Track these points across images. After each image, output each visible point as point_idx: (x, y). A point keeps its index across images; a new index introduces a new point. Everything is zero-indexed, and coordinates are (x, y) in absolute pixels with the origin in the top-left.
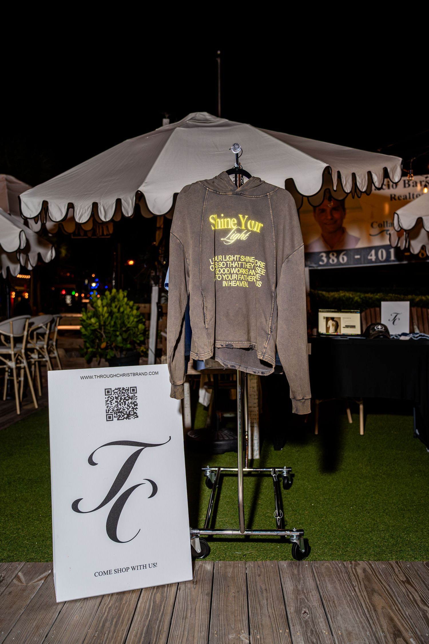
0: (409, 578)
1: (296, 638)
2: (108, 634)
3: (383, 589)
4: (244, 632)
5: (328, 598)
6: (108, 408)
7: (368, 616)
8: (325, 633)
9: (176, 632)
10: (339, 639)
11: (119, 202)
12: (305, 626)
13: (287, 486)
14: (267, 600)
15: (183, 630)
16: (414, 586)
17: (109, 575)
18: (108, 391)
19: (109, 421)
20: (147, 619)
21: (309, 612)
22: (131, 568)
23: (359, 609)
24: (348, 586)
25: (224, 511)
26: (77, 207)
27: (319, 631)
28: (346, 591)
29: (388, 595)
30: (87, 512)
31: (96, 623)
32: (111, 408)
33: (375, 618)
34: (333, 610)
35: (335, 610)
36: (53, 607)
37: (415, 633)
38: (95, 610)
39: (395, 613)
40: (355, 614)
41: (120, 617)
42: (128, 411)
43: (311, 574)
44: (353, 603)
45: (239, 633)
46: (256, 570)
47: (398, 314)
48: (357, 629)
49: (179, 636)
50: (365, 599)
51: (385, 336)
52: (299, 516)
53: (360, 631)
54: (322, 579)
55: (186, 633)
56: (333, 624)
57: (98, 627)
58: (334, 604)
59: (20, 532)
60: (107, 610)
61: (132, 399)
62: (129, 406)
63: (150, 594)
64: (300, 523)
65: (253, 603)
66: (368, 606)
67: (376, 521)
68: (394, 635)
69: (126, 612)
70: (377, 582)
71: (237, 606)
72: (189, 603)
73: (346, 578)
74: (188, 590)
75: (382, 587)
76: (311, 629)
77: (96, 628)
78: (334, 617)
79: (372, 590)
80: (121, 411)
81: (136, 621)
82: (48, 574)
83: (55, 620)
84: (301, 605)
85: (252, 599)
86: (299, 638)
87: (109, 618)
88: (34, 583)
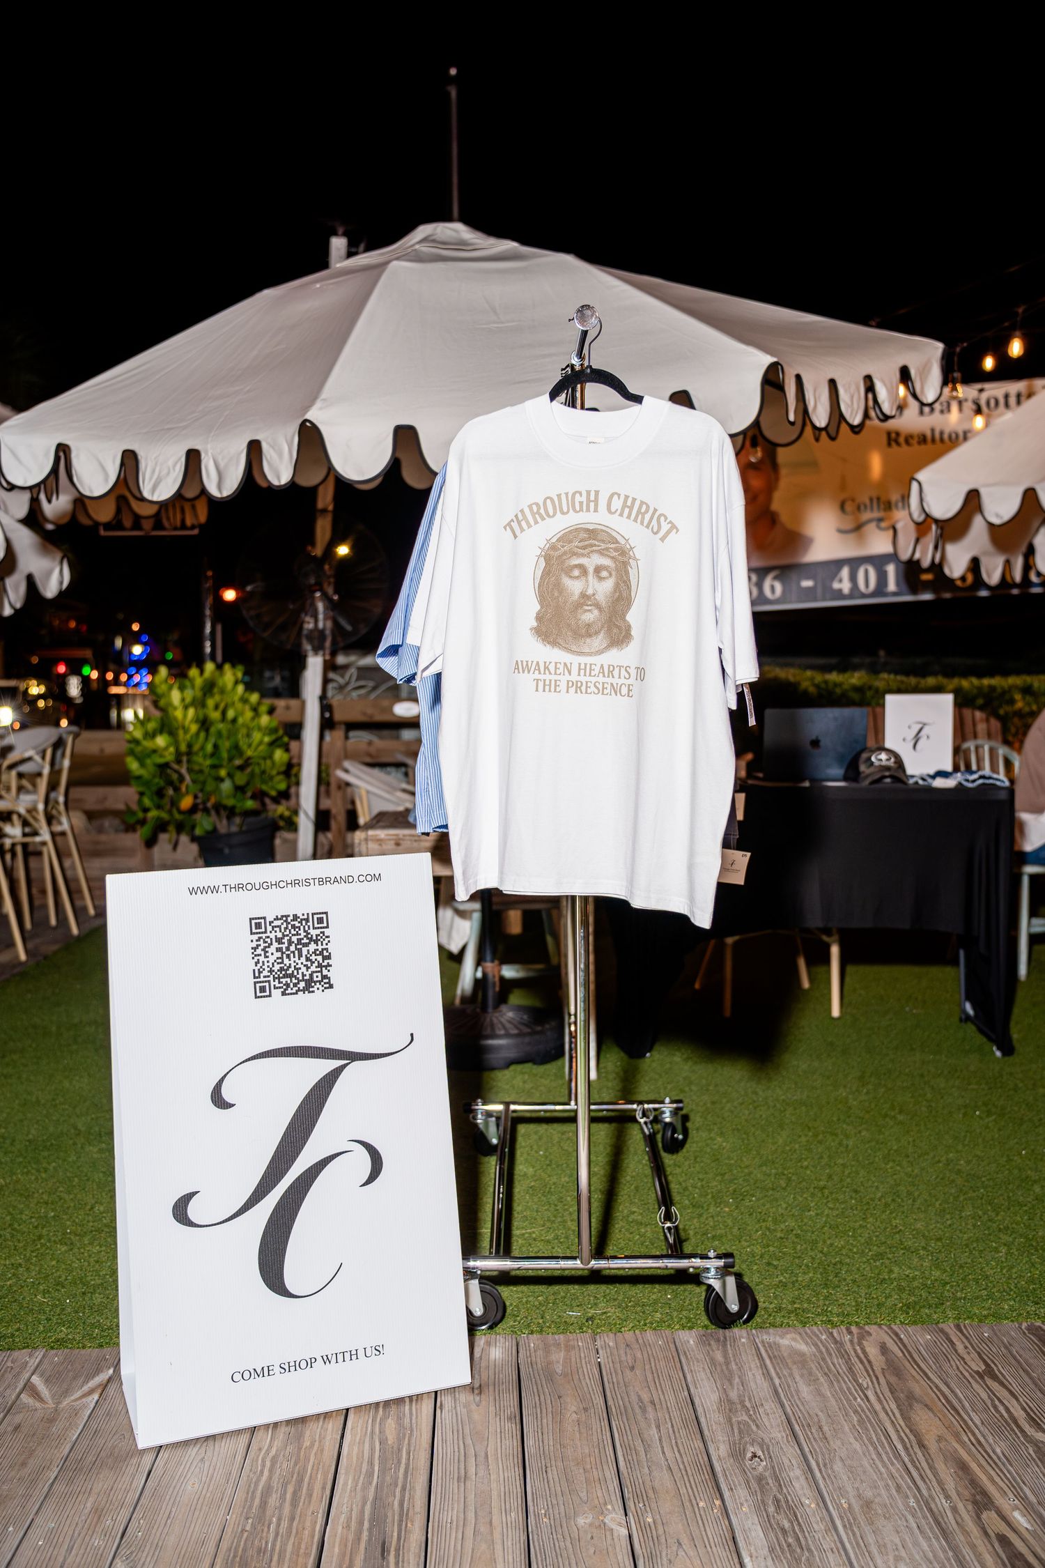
0: (993, 1365)
1: (742, 1520)
2: (278, 1525)
3: (934, 1392)
4: (614, 1509)
5: (805, 1418)
6: (259, 965)
7: (906, 1459)
8: (809, 1506)
9: (446, 1513)
10: (846, 1520)
11: (254, 448)
12: (758, 1489)
13: (675, 1147)
14: (658, 1427)
15: (462, 1510)
16: (1006, 1383)
17: (266, 1377)
18: (257, 924)
19: (261, 997)
20: (371, 1484)
21: (764, 1455)
22: (320, 1360)
23: (883, 1444)
24: (849, 1389)
25: (525, 1210)
26: (146, 460)
27: (793, 1502)
28: (848, 1400)
29: (949, 1407)
30: (210, 1226)
31: (244, 1498)
32: (265, 967)
33: (925, 1465)
34: (820, 1447)
35: (826, 1447)
36: (132, 1461)
37: (1024, 1499)
38: (237, 1466)
39: (970, 1450)
40: (874, 1457)
41: (302, 1480)
42: (307, 974)
43: (757, 1361)
44: (867, 1429)
45: (600, 1511)
46: (623, 1355)
47: (925, 724)
48: (883, 1492)
49: (455, 1523)
50: (893, 1418)
51: (896, 779)
52: (710, 1219)
53: (892, 1496)
54: (786, 1374)
55: (471, 1515)
56: (825, 1481)
57: (251, 1507)
58: (821, 1433)
59: (23, 1276)
60: (268, 1464)
61: (316, 942)
62: (311, 960)
63: (370, 1421)
64: (714, 1237)
65: (625, 1437)
66: (902, 1434)
68: (975, 1503)
69: (315, 1468)
70: (918, 1377)
71: (589, 1446)
72: (469, 1441)
73: (842, 1369)
74: (463, 1410)
75: (931, 1388)
76: (775, 1496)
77: (245, 1510)
78: (825, 1466)
79: (908, 1397)
80: (290, 972)
81: (344, 1490)
82: (107, 1377)
83: (139, 1493)
84: (741, 1438)
85: (622, 1427)
86: (747, 1519)
87: (275, 1484)
88: (74, 1401)
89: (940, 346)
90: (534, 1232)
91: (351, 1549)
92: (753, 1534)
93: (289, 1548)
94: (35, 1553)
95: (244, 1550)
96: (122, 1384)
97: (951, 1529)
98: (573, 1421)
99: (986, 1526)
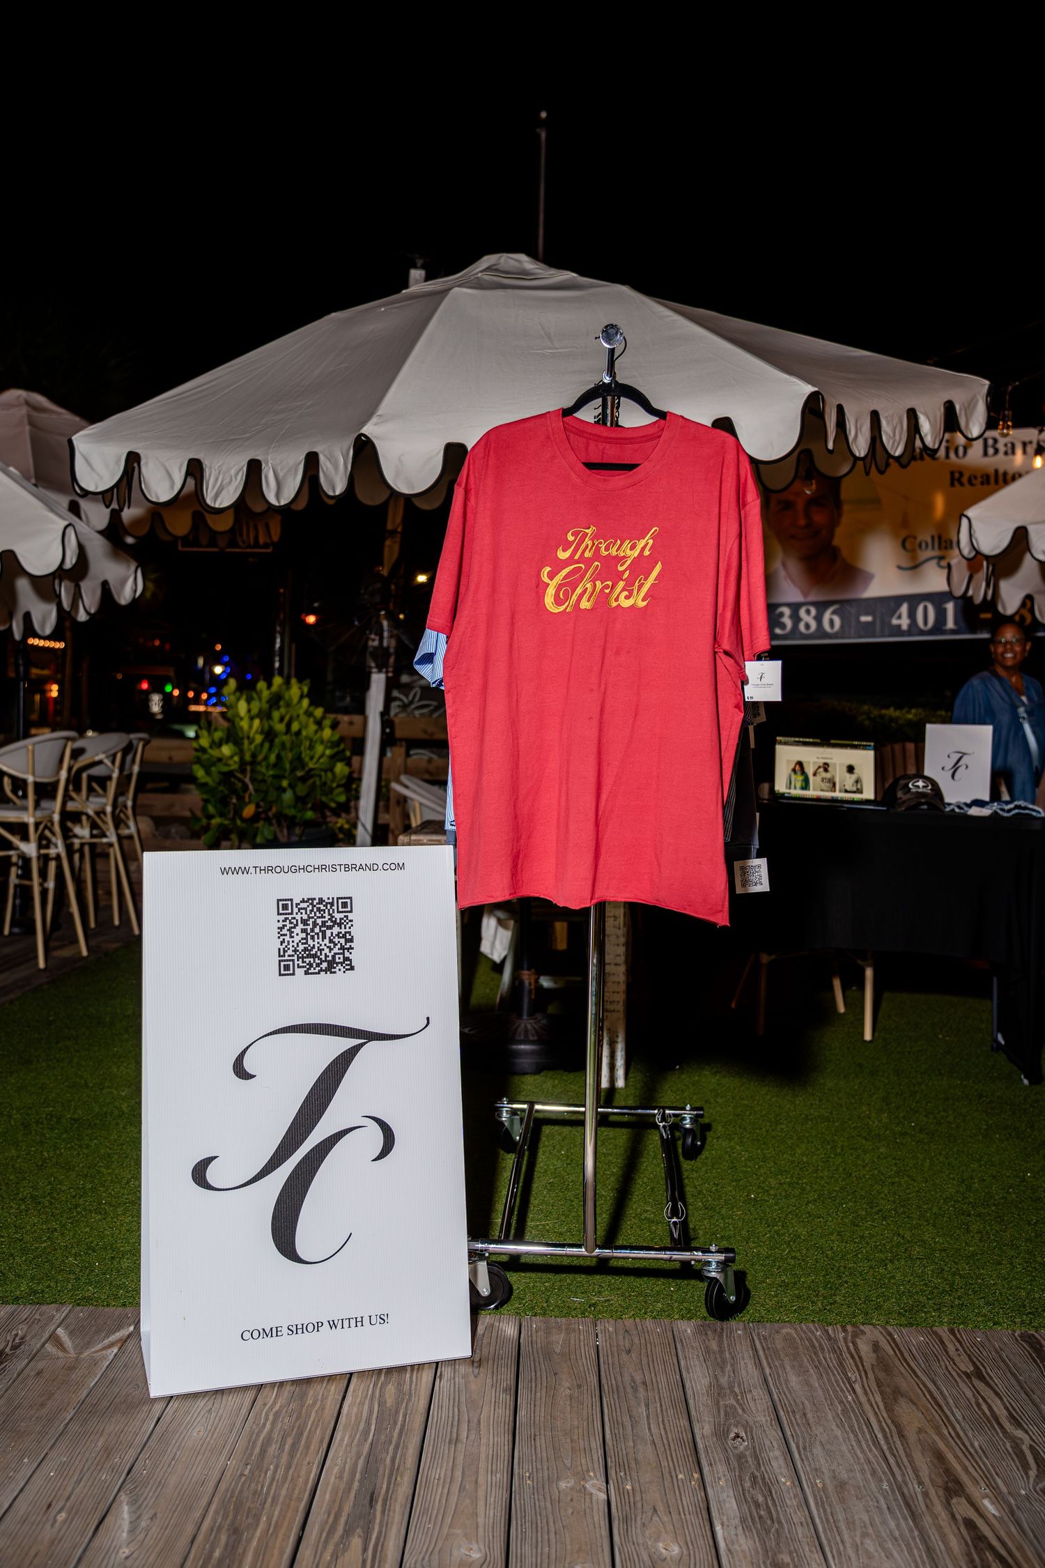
0: (981, 1368)
1: (718, 1492)
2: (275, 1472)
3: (921, 1389)
4: (595, 1476)
5: (790, 1405)
6: (284, 945)
7: (885, 1448)
8: (785, 1484)
9: (434, 1470)
10: (818, 1498)
11: (312, 461)
12: (736, 1466)
13: (693, 1153)
14: (647, 1406)
15: (450, 1468)
16: (993, 1384)
17: (275, 1338)
18: (284, 906)
19: (285, 975)
21: (747, 1436)
22: (326, 1324)
23: (864, 1432)
24: (837, 1381)
25: (542, 1204)
26: (210, 468)
27: (769, 1479)
28: (835, 1391)
29: (933, 1403)
30: (227, 1190)
31: (245, 1446)
32: (290, 946)
33: (902, 1453)
34: (802, 1432)
35: (808, 1432)
36: (143, 1408)
37: (994, 1488)
38: (241, 1418)
39: (948, 1442)
40: (854, 1443)
41: (302, 1434)
42: (330, 955)
43: (751, 1352)
44: (850, 1418)
45: (582, 1477)
46: (621, 1340)
47: (964, 754)
48: (858, 1475)
49: (442, 1480)
50: (875, 1407)
51: (932, 807)
52: (721, 1221)
53: (866, 1480)
54: (777, 1364)
55: (458, 1474)
56: (803, 1463)
57: (251, 1455)
58: (804, 1419)
59: (57, 1238)
60: (271, 1417)
61: (340, 925)
62: (334, 942)
63: (372, 1386)
65: (614, 1412)
66: (884, 1425)
67: (903, 1237)
68: (946, 1489)
69: (315, 1424)
70: (906, 1374)
71: (578, 1418)
72: (464, 1408)
73: (833, 1363)
74: (461, 1380)
75: (918, 1385)
76: (752, 1473)
77: (245, 1458)
78: (804, 1448)
79: (894, 1392)
80: (313, 952)
81: (340, 1445)
82: (128, 1333)
83: (147, 1436)
84: (727, 1420)
85: (613, 1404)
86: (723, 1491)
87: (276, 1435)
88: (94, 1353)
90: (548, 1225)
91: (342, 1497)
92: (727, 1505)
93: (283, 1492)
94: (46, 1483)
95: (241, 1491)
96: (140, 1340)
97: (920, 1511)
98: (566, 1396)
99: (955, 1510)
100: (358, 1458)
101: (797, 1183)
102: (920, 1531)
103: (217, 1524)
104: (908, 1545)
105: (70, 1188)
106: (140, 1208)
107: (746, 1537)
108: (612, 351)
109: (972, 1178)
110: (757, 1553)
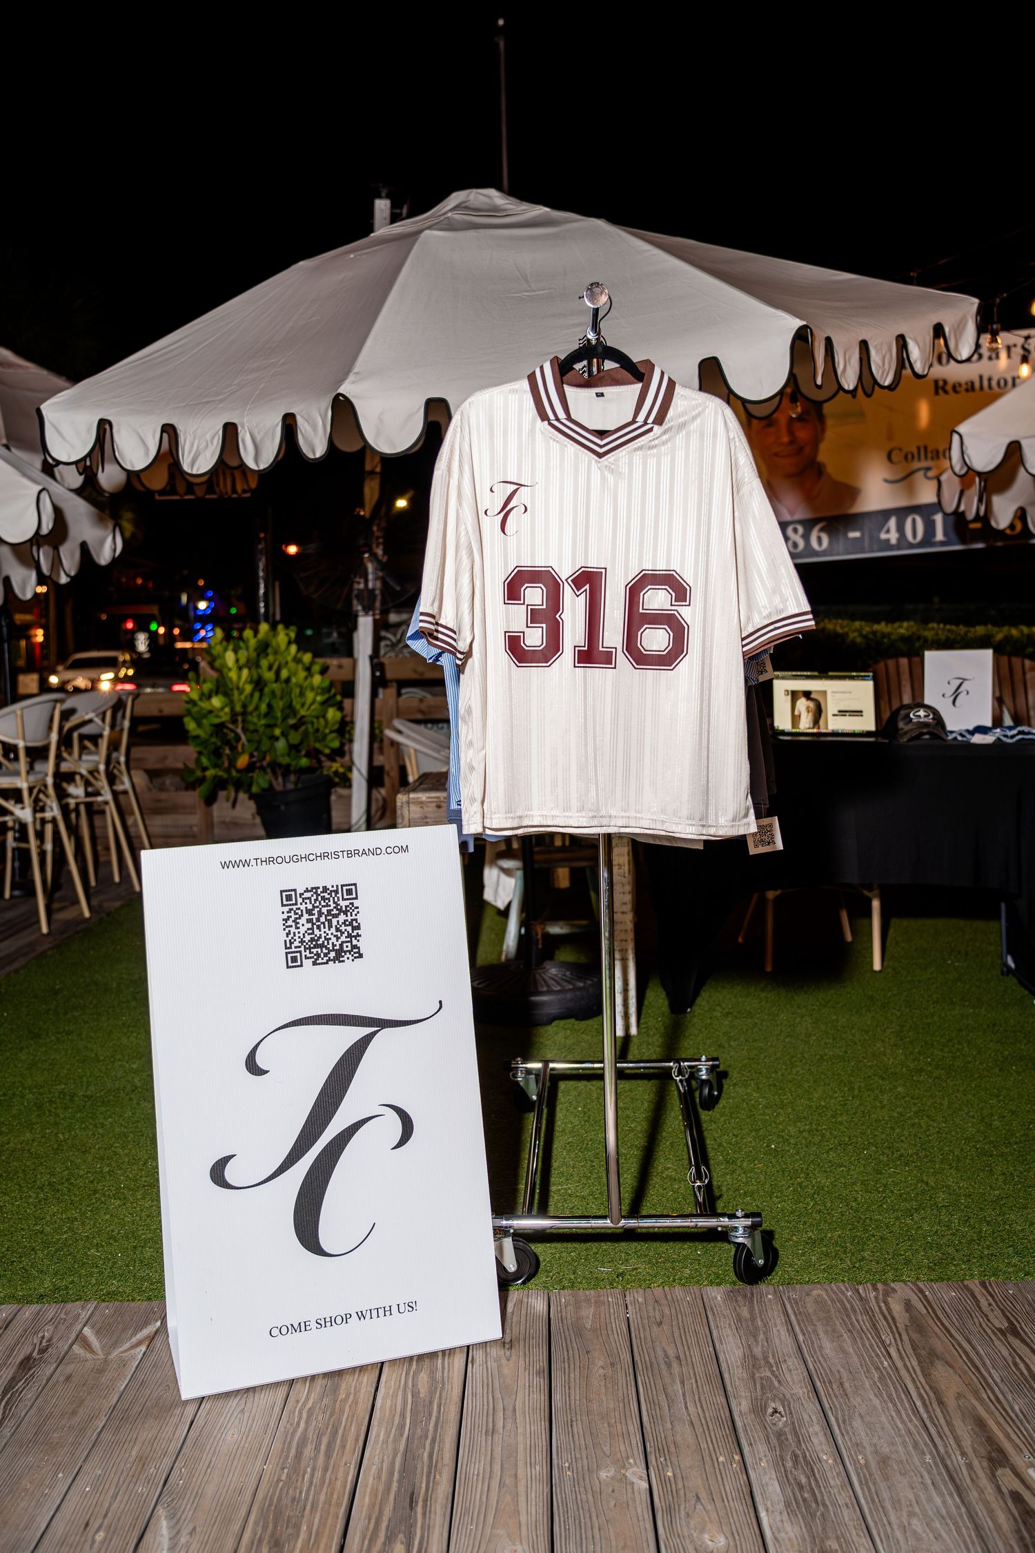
0: (1016, 1323)
1: (759, 1475)
2: (312, 1475)
3: (957, 1350)
4: (635, 1463)
5: (826, 1375)
6: (290, 936)
7: (925, 1416)
8: (827, 1462)
9: (473, 1465)
10: (862, 1475)
11: (289, 422)
12: (777, 1444)
13: (710, 1103)
14: (682, 1383)
15: (489, 1462)
16: (1028, 1340)
17: (303, 1332)
18: (288, 897)
19: (293, 967)
21: (785, 1410)
22: (354, 1315)
23: (902, 1401)
24: (871, 1346)
25: (563, 1166)
26: (185, 433)
27: (811, 1457)
28: (870, 1357)
29: (969, 1365)
30: (246, 1188)
31: (280, 1448)
32: (296, 938)
33: (942, 1421)
34: (840, 1404)
35: (846, 1404)
36: (175, 1411)
38: (275, 1417)
39: (988, 1407)
40: (894, 1414)
41: (336, 1432)
42: (338, 944)
43: (782, 1317)
44: (887, 1386)
45: (622, 1464)
46: (652, 1311)
47: (965, 680)
48: (900, 1449)
49: (481, 1475)
50: (913, 1373)
51: (934, 736)
52: (743, 1176)
53: (908, 1453)
54: (810, 1330)
55: (497, 1468)
56: (844, 1438)
57: (287, 1457)
58: (841, 1390)
59: (78, 1229)
60: (305, 1415)
61: (345, 913)
62: (341, 931)
63: (404, 1375)
64: (745, 1193)
65: (649, 1391)
66: (922, 1392)
67: (927, 1183)
68: (990, 1460)
69: (349, 1419)
70: (941, 1334)
71: (614, 1400)
72: (498, 1395)
73: (866, 1326)
74: (493, 1363)
75: (953, 1346)
76: (793, 1452)
77: (281, 1461)
78: (845, 1422)
79: (930, 1354)
80: (320, 942)
81: (376, 1442)
82: (155, 1329)
83: (181, 1442)
84: (764, 1394)
85: (648, 1382)
86: (765, 1473)
87: (311, 1435)
88: (122, 1352)
89: (976, 301)
90: (570, 1188)
91: (381, 1500)
92: (770, 1488)
93: (322, 1498)
94: (82, 1498)
95: (280, 1499)
96: (168, 1336)
97: (965, 1486)
98: (600, 1376)
99: (1000, 1483)
100: (395, 1456)
101: (817, 1130)
102: (966, 1507)
103: (258, 1536)
104: (956, 1524)
105: (88, 1172)
106: (159, 1191)
107: (791, 1522)
108: (596, 311)
109: (992, 1115)
110: (804, 1540)
